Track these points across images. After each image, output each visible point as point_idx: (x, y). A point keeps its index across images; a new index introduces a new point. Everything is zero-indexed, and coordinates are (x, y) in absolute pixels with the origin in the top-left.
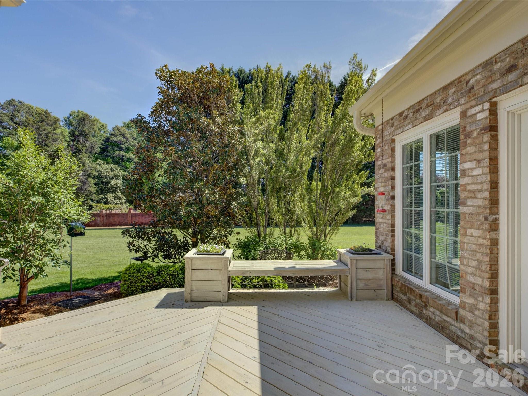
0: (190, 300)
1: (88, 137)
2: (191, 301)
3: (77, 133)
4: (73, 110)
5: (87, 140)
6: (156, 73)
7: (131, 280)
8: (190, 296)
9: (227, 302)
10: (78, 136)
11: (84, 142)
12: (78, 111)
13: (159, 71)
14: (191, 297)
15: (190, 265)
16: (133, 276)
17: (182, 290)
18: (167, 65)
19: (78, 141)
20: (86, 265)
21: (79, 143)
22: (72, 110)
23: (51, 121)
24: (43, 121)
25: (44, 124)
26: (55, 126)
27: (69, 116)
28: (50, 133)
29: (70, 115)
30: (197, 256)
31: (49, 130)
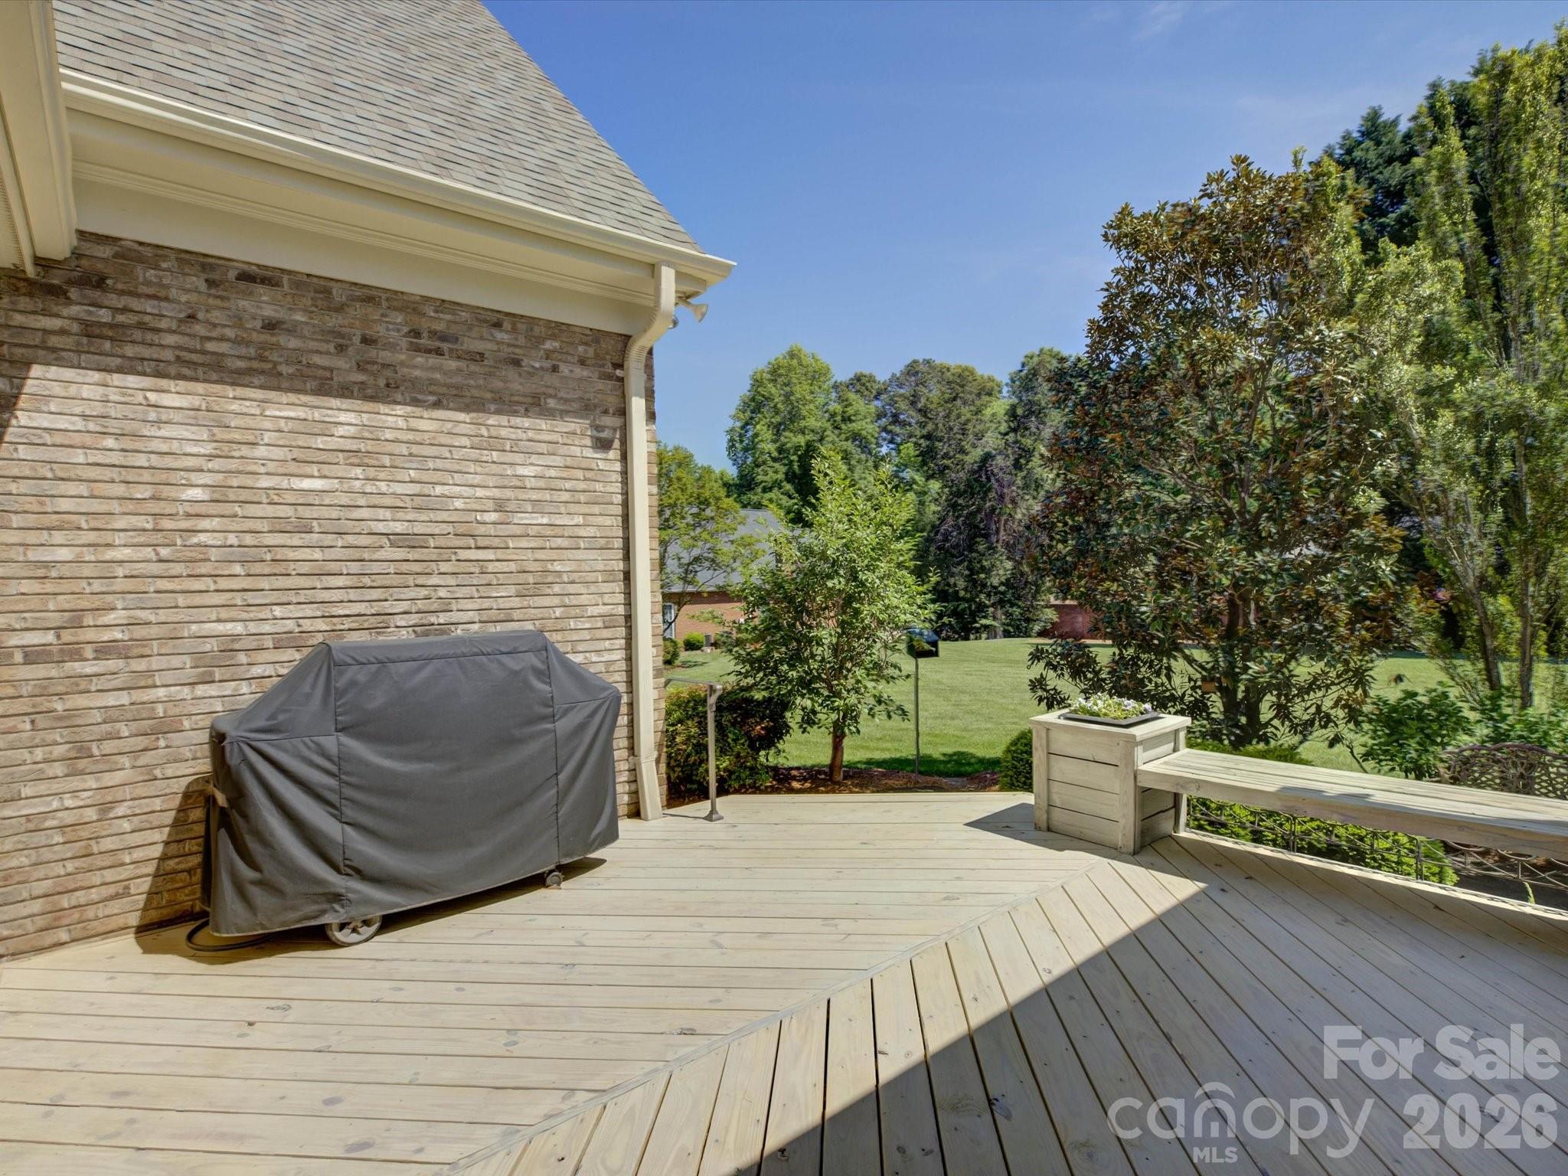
0: (1044, 826)
1: (1046, 416)
2: (1049, 829)
3: (1020, 411)
4: (1028, 352)
5: (1044, 423)
6: (1105, 236)
7: (1015, 767)
8: (1045, 817)
9: (1135, 853)
10: (1024, 417)
11: (1038, 429)
12: (1041, 350)
13: (1111, 227)
14: (1048, 819)
15: (1044, 742)
16: (1022, 760)
17: (1029, 798)
18: (1127, 205)
19: (1026, 429)
20: (989, 725)
21: (1027, 433)
22: (1026, 353)
23: (971, 393)
24: (955, 399)
25: (959, 402)
26: (978, 403)
27: (1020, 368)
28: (968, 421)
29: (1023, 365)
30: (1063, 722)
31: (968, 415)
